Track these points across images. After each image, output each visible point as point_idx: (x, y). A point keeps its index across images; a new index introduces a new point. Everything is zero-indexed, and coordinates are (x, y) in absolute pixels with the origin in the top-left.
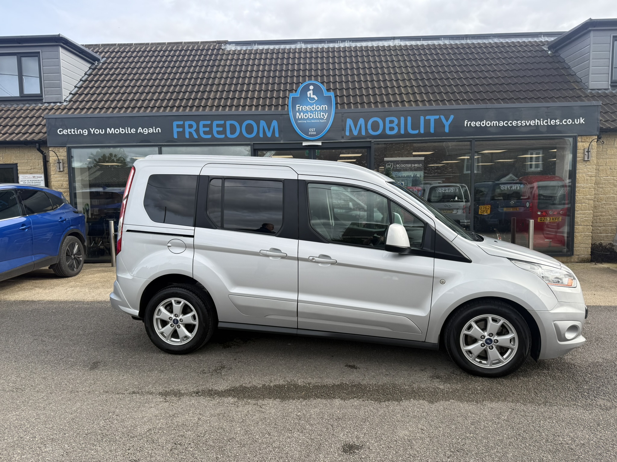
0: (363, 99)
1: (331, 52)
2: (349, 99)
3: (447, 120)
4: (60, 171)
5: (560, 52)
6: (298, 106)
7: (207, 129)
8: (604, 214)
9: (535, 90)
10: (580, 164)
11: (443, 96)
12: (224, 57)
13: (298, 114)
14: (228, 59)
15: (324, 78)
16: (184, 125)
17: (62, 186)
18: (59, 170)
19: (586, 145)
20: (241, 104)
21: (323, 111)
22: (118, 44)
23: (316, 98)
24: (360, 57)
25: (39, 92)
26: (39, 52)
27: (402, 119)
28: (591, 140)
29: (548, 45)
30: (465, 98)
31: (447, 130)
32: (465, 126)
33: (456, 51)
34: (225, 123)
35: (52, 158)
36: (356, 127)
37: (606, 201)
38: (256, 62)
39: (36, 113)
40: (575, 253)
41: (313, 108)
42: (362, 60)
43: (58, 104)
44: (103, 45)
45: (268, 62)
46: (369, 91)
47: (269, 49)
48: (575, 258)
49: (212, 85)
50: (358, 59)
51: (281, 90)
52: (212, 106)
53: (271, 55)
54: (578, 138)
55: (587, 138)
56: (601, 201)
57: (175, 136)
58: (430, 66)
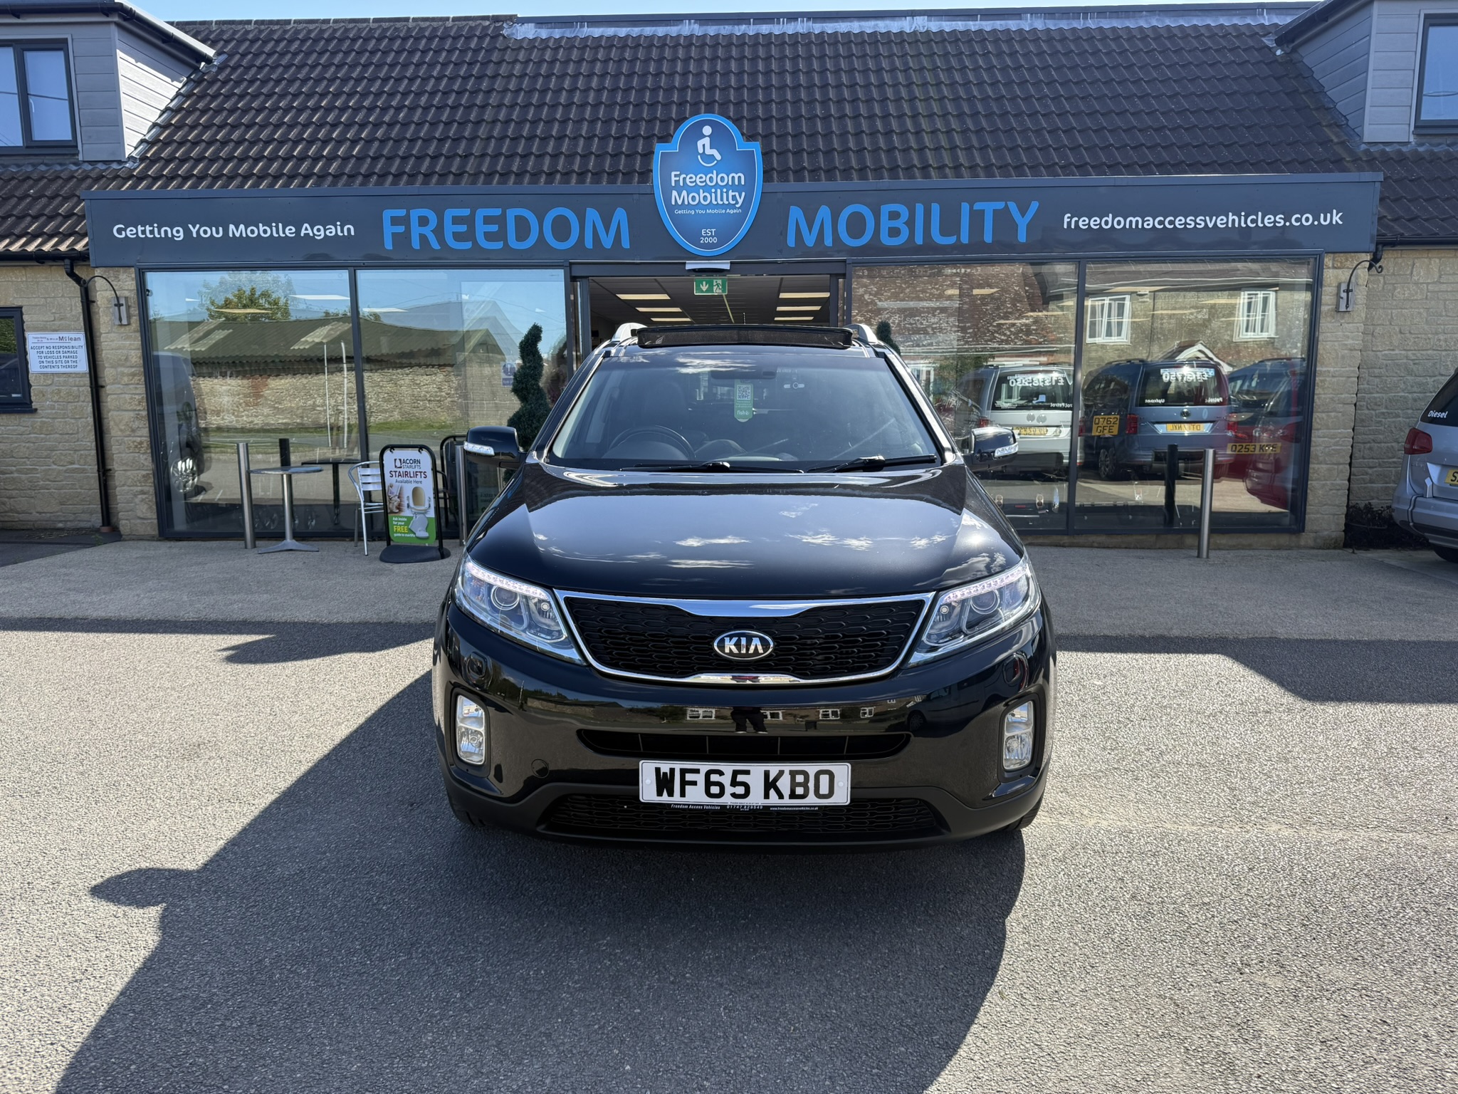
0: (833, 160)
1: (763, 45)
2: (798, 161)
3: (1023, 213)
4: (121, 325)
5: (1302, 51)
6: (676, 176)
7: (463, 228)
8: (1381, 437)
9: (1236, 143)
10: (1329, 319)
11: (1019, 154)
12: (508, 56)
13: (675, 193)
14: (516, 61)
15: (743, 107)
16: (407, 217)
17: (127, 359)
18: (117, 322)
19: (1344, 275)
20: (545, 169)
21: (733, 187)
22: (257, 22)
23: (718, 157)
24: (830, 58)
25: (70, 138)
26: (65, 41)
27: (920, 208)
28: (1356, 263)
29: (1276, 33)
30: (1072, 160)
31: (1022, 237)
32: (1065, 227)
33: (1059, 47)
34: (504, 214)
35: (102, 295)
36: (810, 228)
37: (1386, 408)
38: (584, 68)
39: (62, 187)
40: (1308, 526)
41: (711, 179)
42: (835, 66)
43: (115, 166)
44: (218, 23)
45: (611, 67)
46: (846, 142)
47: (615, 36)
48: (1306, 538)
49: (478, 123)
50: (825, 62)
51: (640, 135)
52: (476, 175)
53: (619, 51)
54: (1326, 260)
55: (1347, 260)
56: (1376, 407)
57: (389, 245)
58: (994, 84)
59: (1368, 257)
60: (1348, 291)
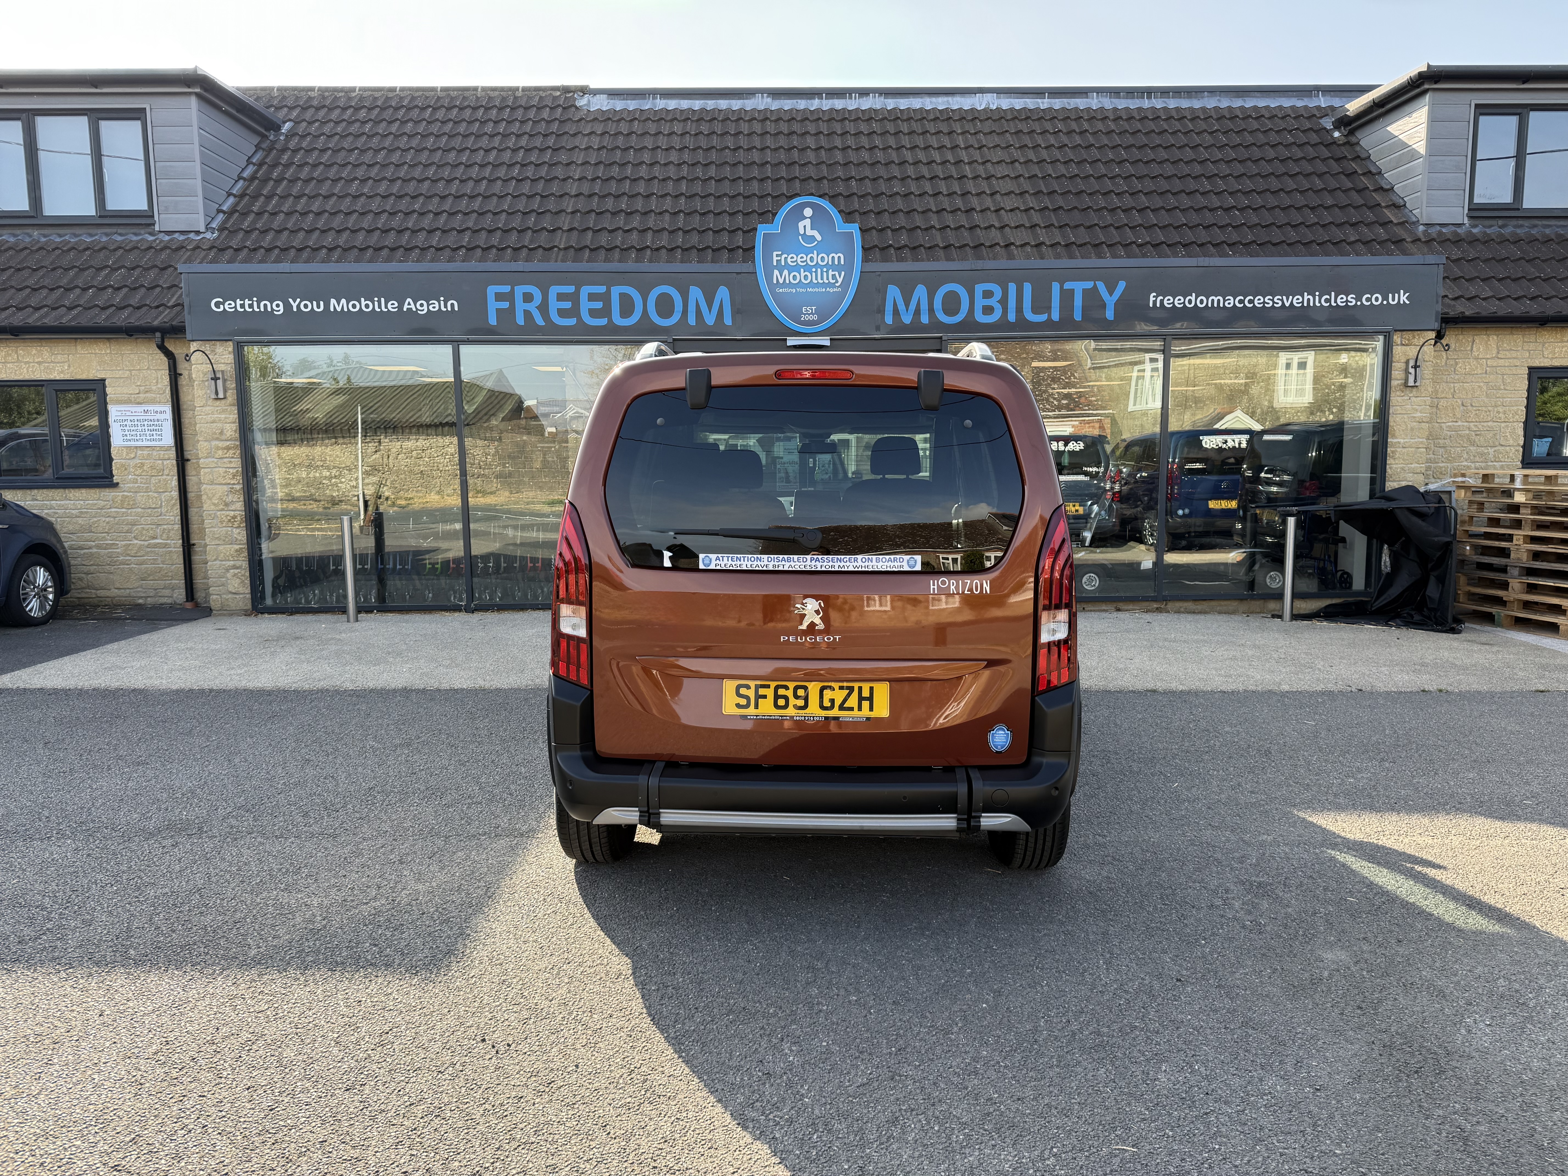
0: (917, 238)
1: (837, 121)
3: (1111, 293)
4: (217, 399)
5: (1359, 134)
6: (777, 256)
7: (567, 305)
9: (1303, 223)
10: (1398, 393)
11: (1097, 233)
12: (583, 128)
13: (776, 272)
14: (592, 133)
16: (512, 294)
17: (222, 433)
18: (214, 396)
19: (1412, 352)
20: (635, 244)
21: (833, 267)
23: (819, 238)
24: (905, 134)
25: (145, 207)
26: (143, 111)
27: (1012, 287)
28: (1422, 341)
29: (1331, 116)
30: (1148, 239)
31: (1110, 315)
32: (1151, 305)
33: (1126, 126)
34: (608, 291)
35: (196, 369)
36: (907, 305)
38: (662, 142)
39: (140, 258)
41: (812, 259)
42: (911, 143)
43: (193, 236)
44: (280, 90)
45: (689, 141)
46: (929, 219)
47: (689, 109)
50: (901, 139)
52: (565, 250)
53: (695, 125)
54: (1395, 337)
55: (1414, 337)
57: (493, 321)
58: (1067, 162)
59: (1433, 335)
60: (1416, 367)
